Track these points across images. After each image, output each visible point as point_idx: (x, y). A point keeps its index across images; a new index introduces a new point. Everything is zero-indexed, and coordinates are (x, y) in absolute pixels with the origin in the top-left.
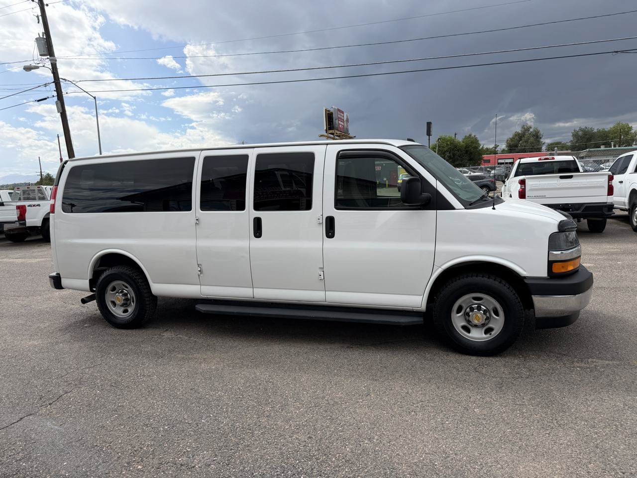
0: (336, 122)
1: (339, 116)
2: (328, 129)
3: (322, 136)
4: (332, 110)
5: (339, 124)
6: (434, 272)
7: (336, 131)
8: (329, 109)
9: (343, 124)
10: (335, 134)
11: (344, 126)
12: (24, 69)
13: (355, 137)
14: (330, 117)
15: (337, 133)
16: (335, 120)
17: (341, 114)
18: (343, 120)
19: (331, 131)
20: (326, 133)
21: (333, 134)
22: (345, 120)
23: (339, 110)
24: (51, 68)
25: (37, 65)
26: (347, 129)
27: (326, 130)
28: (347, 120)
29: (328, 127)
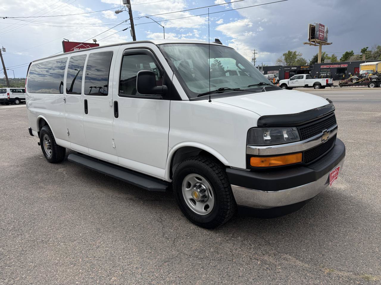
0: (317, 33)
1: (320, 29)
2: (310, 39)
3: (306, 43)
4: (315, 25)
5: (320, 35)
6: (169, 152)
7: (317, 40)
8: (313, 24)
9: (323, 34)
10: (316, 42)
11: (323, 36)
12: (115, 12)
13: (332, 43)
14: (313, 30)
15: (317, 41)
16: (317, 32)
17: (322, 27)
18: (324, 31)
19: (313, 40)
20: (309, 41)
21: (314, 42)
22: (325, 31)
23: (320, 25)
24: (128, 11)
25: (122, 10)
26: (326, 38)
27: (309, 39)
28: (327, 32)
29: (311, 37)
